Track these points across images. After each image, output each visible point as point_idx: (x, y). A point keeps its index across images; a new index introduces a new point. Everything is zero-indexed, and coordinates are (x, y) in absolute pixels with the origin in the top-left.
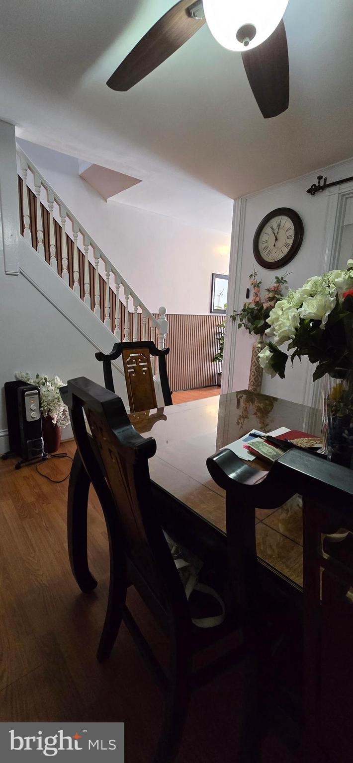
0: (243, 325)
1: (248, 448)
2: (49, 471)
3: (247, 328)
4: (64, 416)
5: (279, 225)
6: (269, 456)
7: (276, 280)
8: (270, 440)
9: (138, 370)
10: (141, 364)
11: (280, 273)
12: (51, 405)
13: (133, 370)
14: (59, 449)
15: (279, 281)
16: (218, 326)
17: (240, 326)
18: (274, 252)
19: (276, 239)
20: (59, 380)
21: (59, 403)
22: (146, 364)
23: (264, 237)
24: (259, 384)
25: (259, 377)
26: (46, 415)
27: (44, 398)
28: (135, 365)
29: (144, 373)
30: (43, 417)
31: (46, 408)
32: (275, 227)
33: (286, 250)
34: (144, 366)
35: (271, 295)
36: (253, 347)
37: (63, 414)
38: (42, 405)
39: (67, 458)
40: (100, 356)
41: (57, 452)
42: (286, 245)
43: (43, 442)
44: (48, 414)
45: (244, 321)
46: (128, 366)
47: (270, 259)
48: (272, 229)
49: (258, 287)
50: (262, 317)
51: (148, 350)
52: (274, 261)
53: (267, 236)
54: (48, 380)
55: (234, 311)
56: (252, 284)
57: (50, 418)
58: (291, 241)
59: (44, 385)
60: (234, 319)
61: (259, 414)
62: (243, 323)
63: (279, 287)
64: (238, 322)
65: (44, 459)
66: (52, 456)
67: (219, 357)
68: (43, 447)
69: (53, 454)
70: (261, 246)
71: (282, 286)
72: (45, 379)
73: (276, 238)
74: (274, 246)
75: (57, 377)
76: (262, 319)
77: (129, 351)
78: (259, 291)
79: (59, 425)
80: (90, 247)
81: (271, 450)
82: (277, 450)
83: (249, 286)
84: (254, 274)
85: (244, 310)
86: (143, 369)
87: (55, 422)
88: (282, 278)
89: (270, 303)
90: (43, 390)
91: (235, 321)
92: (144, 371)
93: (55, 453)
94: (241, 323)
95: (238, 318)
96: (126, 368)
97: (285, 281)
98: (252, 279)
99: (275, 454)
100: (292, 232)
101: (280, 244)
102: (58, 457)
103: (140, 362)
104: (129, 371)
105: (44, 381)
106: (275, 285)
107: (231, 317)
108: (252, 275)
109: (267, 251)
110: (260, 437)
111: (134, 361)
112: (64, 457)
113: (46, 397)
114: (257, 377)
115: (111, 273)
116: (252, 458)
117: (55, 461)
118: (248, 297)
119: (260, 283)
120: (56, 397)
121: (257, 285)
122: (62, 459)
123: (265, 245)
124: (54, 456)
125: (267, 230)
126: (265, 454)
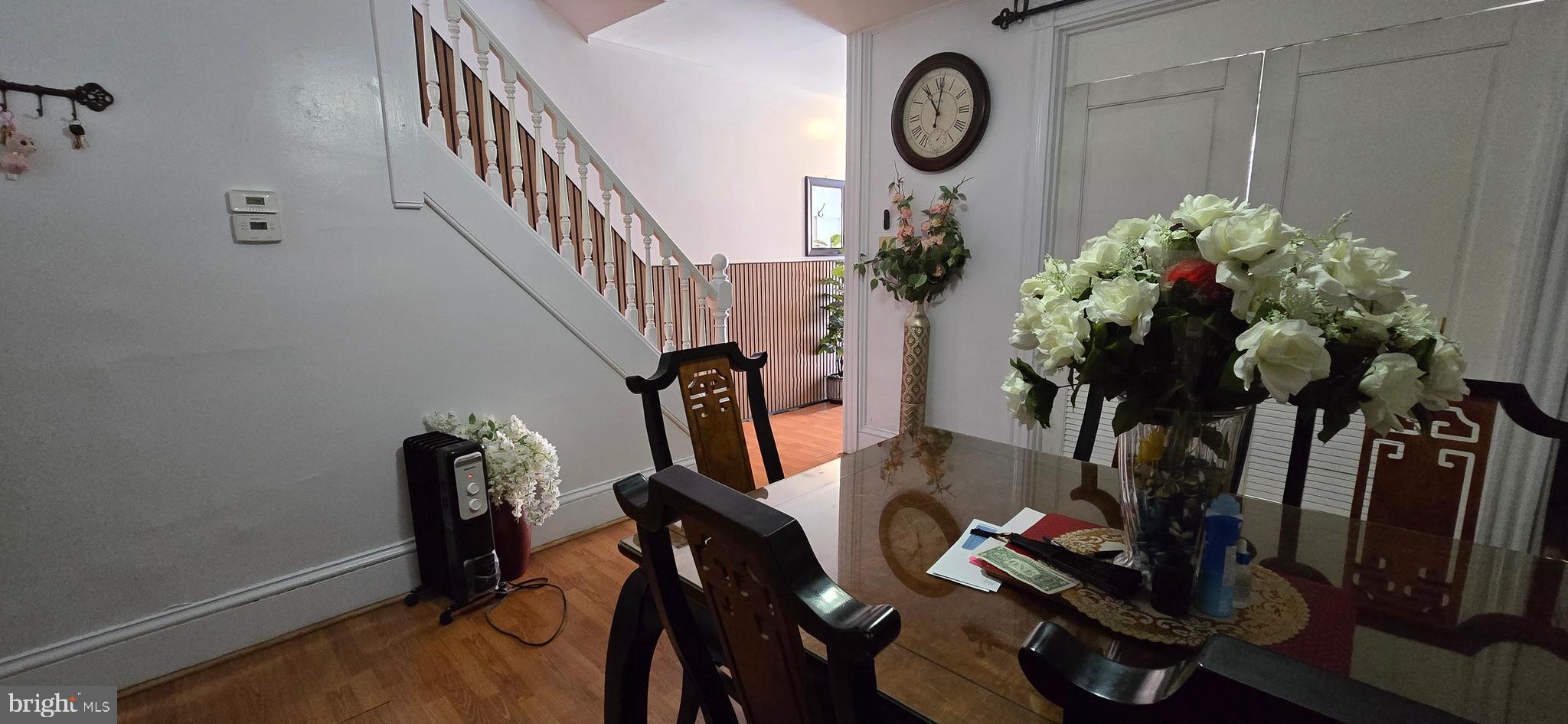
0: (880, 282)
1: (982, 563)
2: (515, 622)
3: (889, 289)
4: (539, 501)
5: (942, 86)
6: (1029, 579)
7: (942, 193)
8: (1016, 543)
9: (710, 404)
10: (715, 392)
11: (949, 179)
12: (510, 479)
13: (701, 406)
14: (527, 570)
15: (948, 195)
16: (823, 281)
17: (874, 284)
18: (933, 139)
19: (938, 114)
20: (520, 423)
21: (528, 475)
22: (725, 389)
23: (912, 110)
24: (922, 398)
25: (920, 385)
26: (499, 502)
27: (495, 467)
28: (704, 394)
29: (723, 410)
30: (493, 505)
31: (499, 487)
32: (933, 89)
33: (958, 136)
34: (722, 395)
35: (935, 223)
36: (906, 327)
37: (537, 497)
38: (492, 482)
39: (549, 588)
40: (635, 384)
41: (525, 578)
42: (958, 124)
43: (497, 560)
44: (503, 499)
45: (882, 275)
46: (693, 397)
47: (926, 151)
48: (929, 93)
49: (907, 205)
50: (921, 267)
51: (726, 360)
52: (935, 156)
53: (919, 110)
54: (496, 427)
55: (862, 255)
56: (897, 202)
57: (508, 507)
58: (967, 118)
59: (490, 437)
60: (862, 271)
61: (925, 455)
62: (882, 279)
63: (950, 208)
64: (870, 276)
65: (500, 596)
66: (515, 586)
67: (827, 344)
68: (498, 571)
69: (515, 582)
70: (909, 127)
71: (956, 206)
72: (491, 424)
73: (937, 110)
74: (935, 126)
75: (514, 417)
76: (922, 272)
77: (692, 367)
78: (910, 215)
79: (529, 521)
80: (567, 141)
81: (1027, 566)
82: (1038, 564)
83: (888, 205)
84: (897, 182)
85: (883, 254)
86: (722, 401)
87: (520, 515)
88: (955, 190)
89: (933, 239)
90: (491, 449)
91: (863, 276)
92: (722, 405)
93: (521, 580)
94: (877, 278)
95: (870, 268)
96: (687, 403)
97: (962, 195)
98: (894, 192)
99: (1038, 573)
100: (968, 100)
101: (946, 122)
102: (528, 587)
103: (714, 388)
104: (695, 407)
105: (489, 428)
106: (941, 202)
107: (855, 268)
108: (894, 183)
109: (922, 136)
110: (995, 536)
111: (702, 386)
112: (541, 586)
113: (498, 463)
114: (916, 385)
115: (613, 192)
116: (995, 586)
117: (524, 596)
118: (887, 226)
119: (911, 198)
120: (520, 462)
121: (904, 204)
122: (539, 592)
123: (915, 125)
124: (520, 587)
125: (918, 94)
126: (1019, 575)
